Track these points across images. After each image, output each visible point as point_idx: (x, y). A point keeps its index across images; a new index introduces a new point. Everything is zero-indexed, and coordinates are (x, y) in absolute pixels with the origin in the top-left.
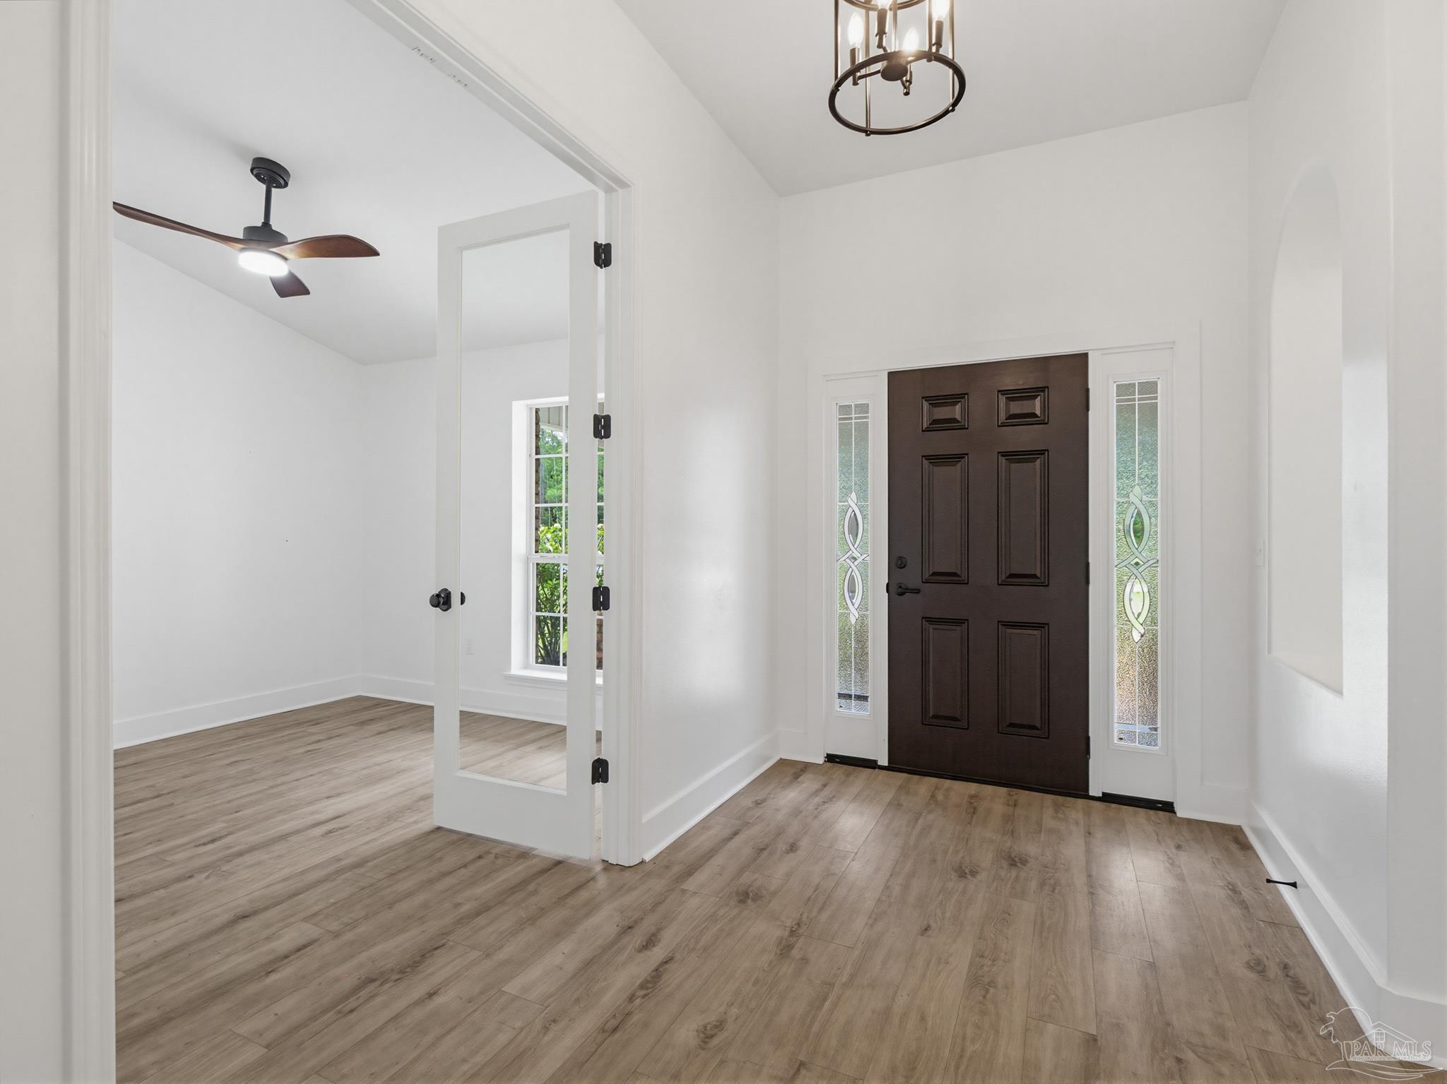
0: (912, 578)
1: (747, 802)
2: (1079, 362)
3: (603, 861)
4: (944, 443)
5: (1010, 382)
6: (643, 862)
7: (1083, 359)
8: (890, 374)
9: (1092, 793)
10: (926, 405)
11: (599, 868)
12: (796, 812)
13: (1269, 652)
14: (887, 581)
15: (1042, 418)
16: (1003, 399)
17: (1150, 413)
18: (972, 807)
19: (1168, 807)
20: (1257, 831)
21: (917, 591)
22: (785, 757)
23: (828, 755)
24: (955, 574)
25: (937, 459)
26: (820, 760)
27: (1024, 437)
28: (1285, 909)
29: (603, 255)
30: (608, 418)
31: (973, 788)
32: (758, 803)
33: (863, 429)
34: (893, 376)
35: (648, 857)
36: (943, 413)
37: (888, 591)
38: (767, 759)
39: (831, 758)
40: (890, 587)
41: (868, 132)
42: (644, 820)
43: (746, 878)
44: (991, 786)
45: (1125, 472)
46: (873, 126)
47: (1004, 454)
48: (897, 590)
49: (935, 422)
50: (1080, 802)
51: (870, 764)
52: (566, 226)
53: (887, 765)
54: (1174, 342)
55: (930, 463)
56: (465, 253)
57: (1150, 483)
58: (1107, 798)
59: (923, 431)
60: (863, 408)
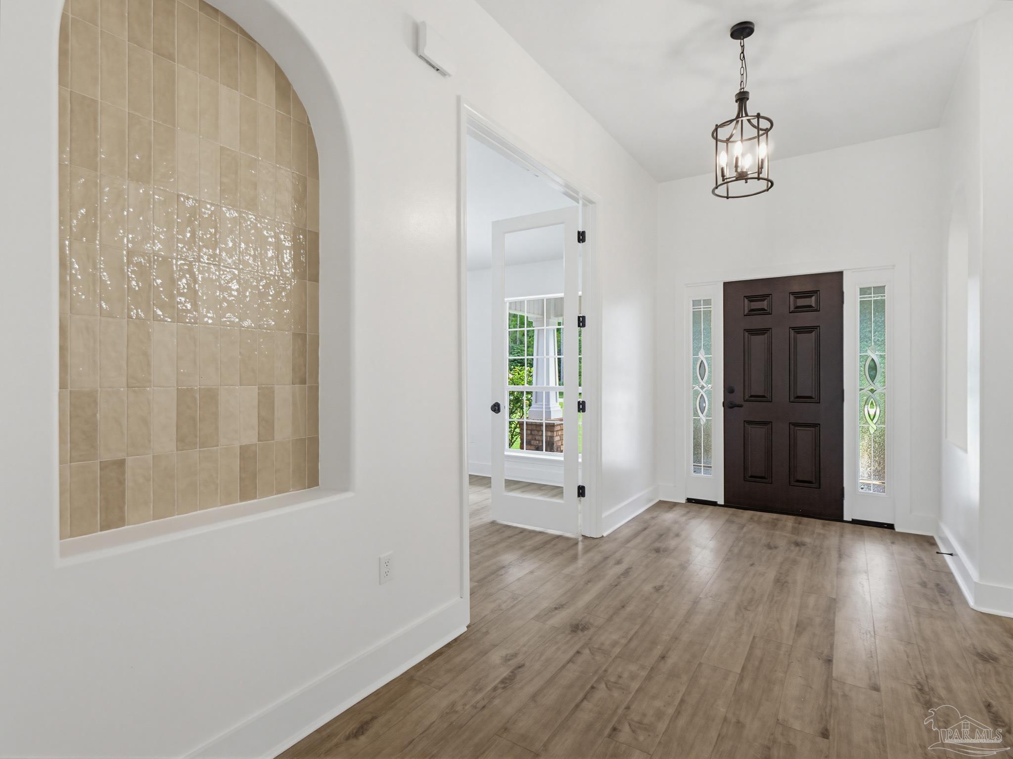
0: (738, 398)
1: (647, 517)
2: (837, 277)
3: (583, 536)
4: (758, 322)
5: (796, 288)
6: (603, 536)
7: (840, 274)
8: (725, 284)
9: (845, 519)
10: (746, 300)
11: (580, 539)
12: (676, 522)
13: (946, 437)
14: (723, 401)
15: (816, 308)
16: (792, 297)
17: (880, 306)
18: (774, 525)
19: (891, 527)
20: (941, 538)
21: (741, 406)
22: (662, 499)
23: (688, 498)
24: (763, 397)
25: (753, 332)
26: (684, 501)
27: (805, 319)
28: (946, 566)
29: (581, 237)
30: (584, 317)
31: (775, 516)
32: (653, 518)
33: (708, 314)
34: (727, 285)
35: (605, 535)
36: (756, 305)
37: (723, 406)
38: (651, 500)
39: (689, 500)
40: (725, 404)
41: (728, 197)
42: (603, 516)
43: (657, 545)
44: (785, 516)
45: (864, 339)
46: (730, 195)
47: (793, 328)
48: (729, 406)
49: (752, 310)
50: (838, 524)
51: (714, 504)
52: (562, 223)
53: (723, 504)
54: (894, 266)
55: (749, 333)
56: (506, 234)
57: (881, 344)
58: (854, 522)
59: (744, 315)
60: (708, 302)
